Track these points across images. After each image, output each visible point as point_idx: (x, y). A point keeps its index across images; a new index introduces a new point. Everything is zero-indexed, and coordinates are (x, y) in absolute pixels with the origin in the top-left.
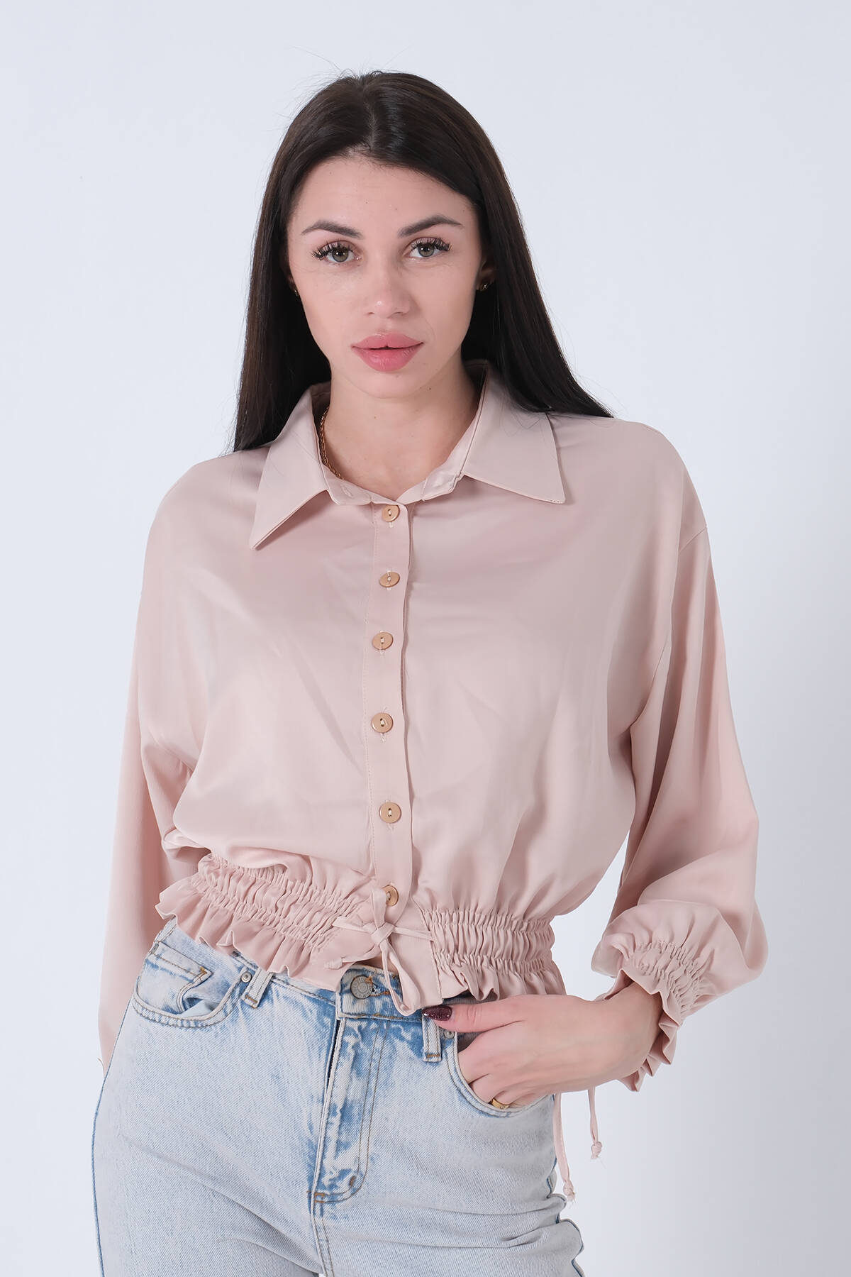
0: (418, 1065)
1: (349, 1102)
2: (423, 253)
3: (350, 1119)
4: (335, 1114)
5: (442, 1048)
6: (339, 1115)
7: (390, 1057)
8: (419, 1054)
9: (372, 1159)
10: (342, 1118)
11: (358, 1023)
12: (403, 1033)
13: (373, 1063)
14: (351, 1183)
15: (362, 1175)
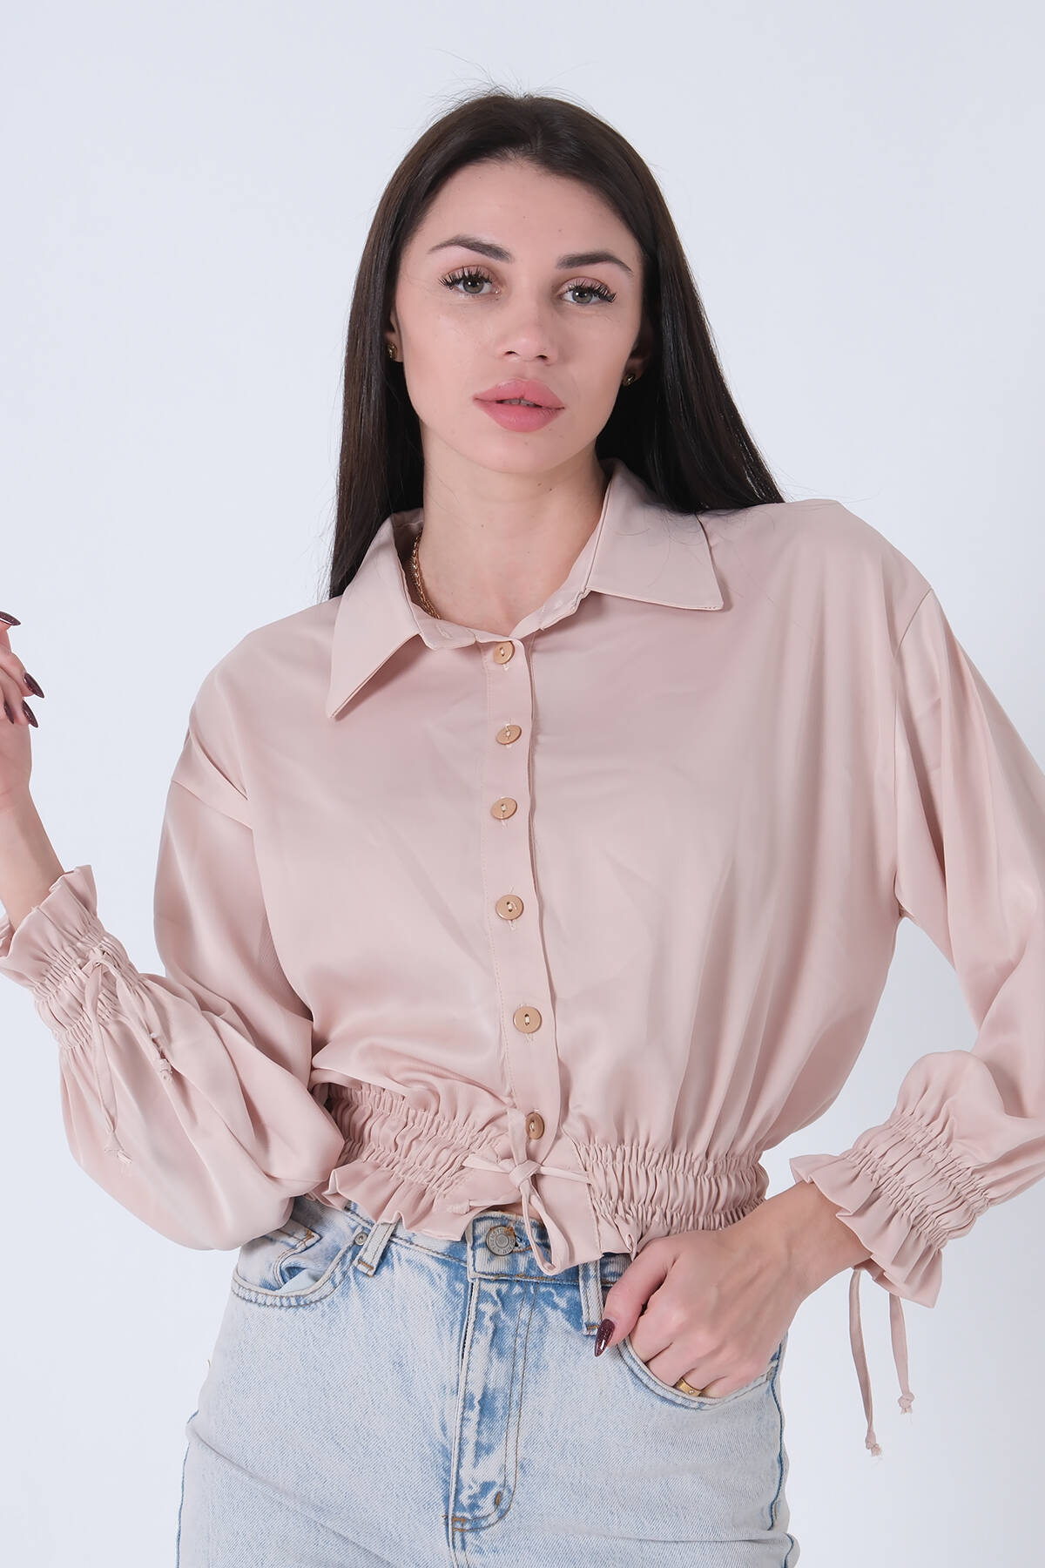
0: (575, 1340)
1: (490, 1392)
3: (492, 1413)
4: (472, 1407)
6: (478, 1407)
7: (541, 1331)
8: (578, 1326)
9: (522, 1467)
10: (481, 1411)
11: (496, 1285)
12: (556, 1299)
13: (518, 1340)
14: (497, 1502)
15: (510, 1491)
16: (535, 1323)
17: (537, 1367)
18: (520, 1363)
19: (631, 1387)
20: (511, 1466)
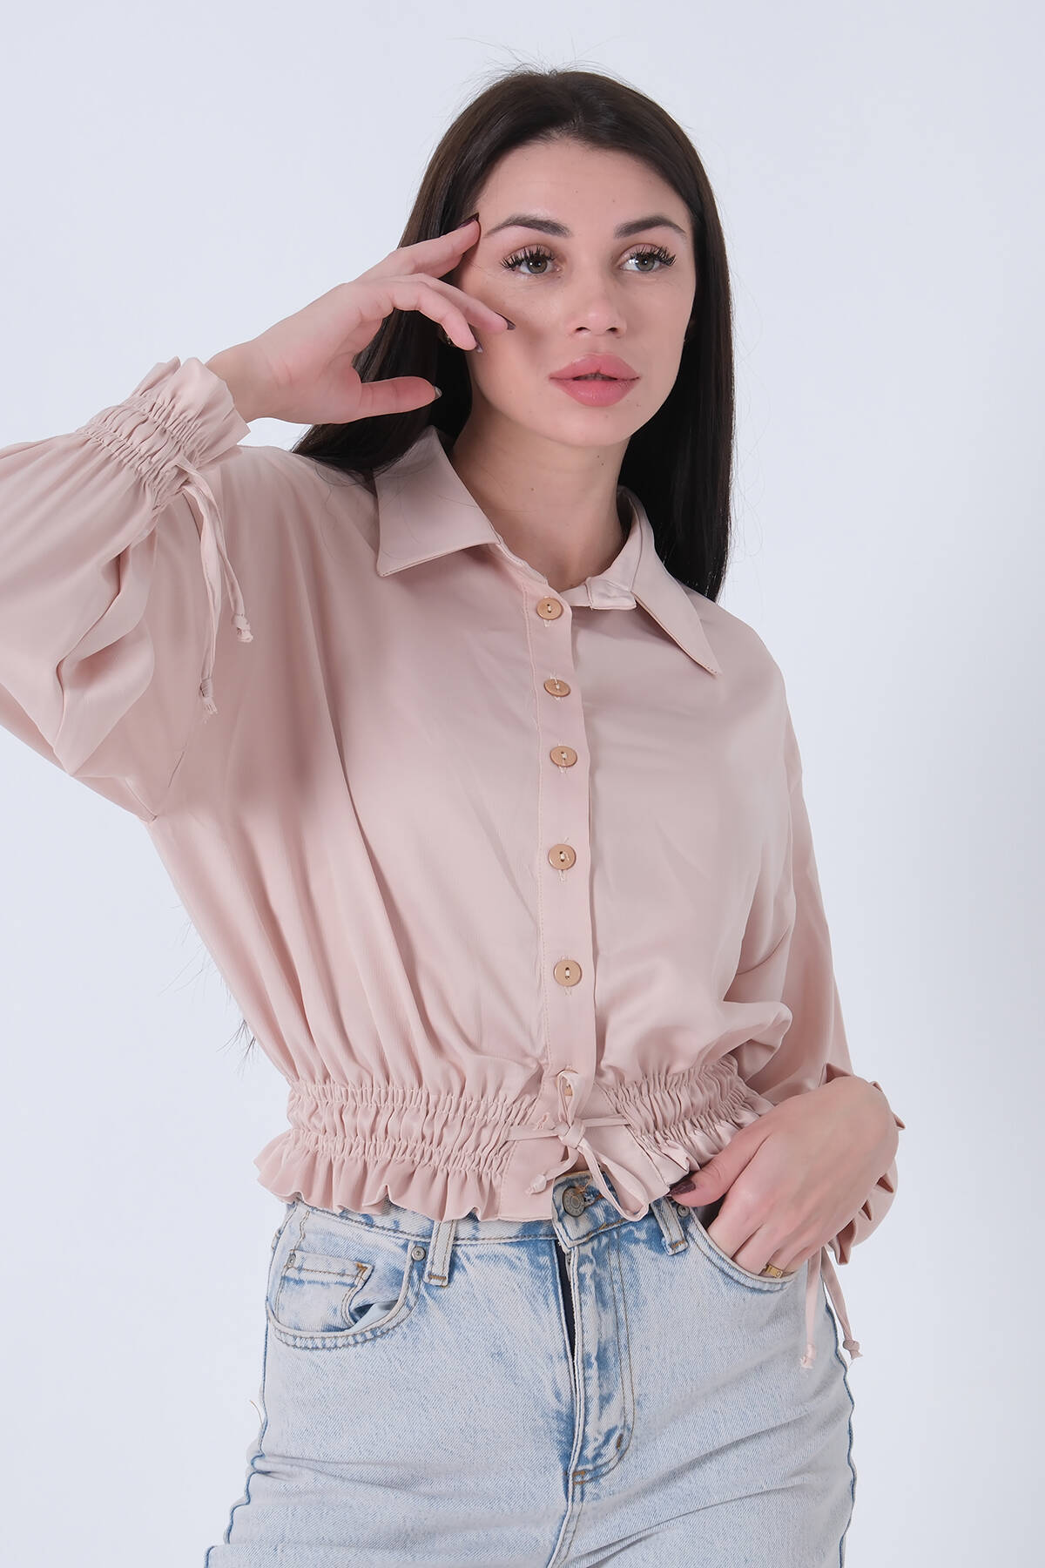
0: (665, 1263)
3: (608, 1362)
4: (591, 1368)
5: (686, 1231)
6: (596, 1366)
8: (662, 1250)
10: (599, 1366)
12: (637, 1235)
13: (616, 1287)
17: (636, 1305)
18: (621, 1307)
19: (724, 1289)
20: (629, 1406)
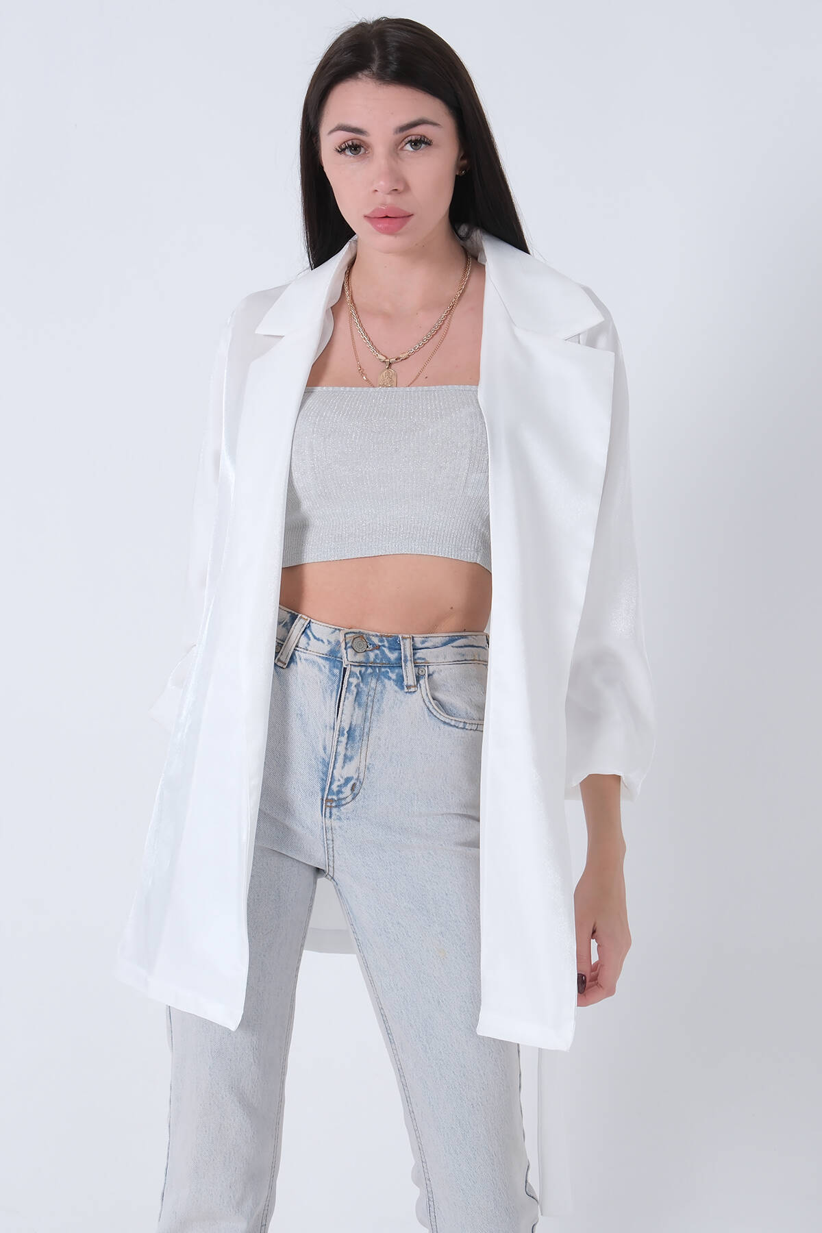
0: (401, 695)
1: (353, 726)
2: (414, 147)
3: (354, 740)
4: (343, 735)
5: (418, 681)
6: (346, 735)
7: (382, 692)
8: (402, 688)
9: (368, 768)
10: (348, 737)
11: (359, 668)
12: (390, 674)
13: (369, 698)
14: (352, 789)
15: (360, 782)
16: (379, 688)
17: (378, 712)
18: (369, 710)
